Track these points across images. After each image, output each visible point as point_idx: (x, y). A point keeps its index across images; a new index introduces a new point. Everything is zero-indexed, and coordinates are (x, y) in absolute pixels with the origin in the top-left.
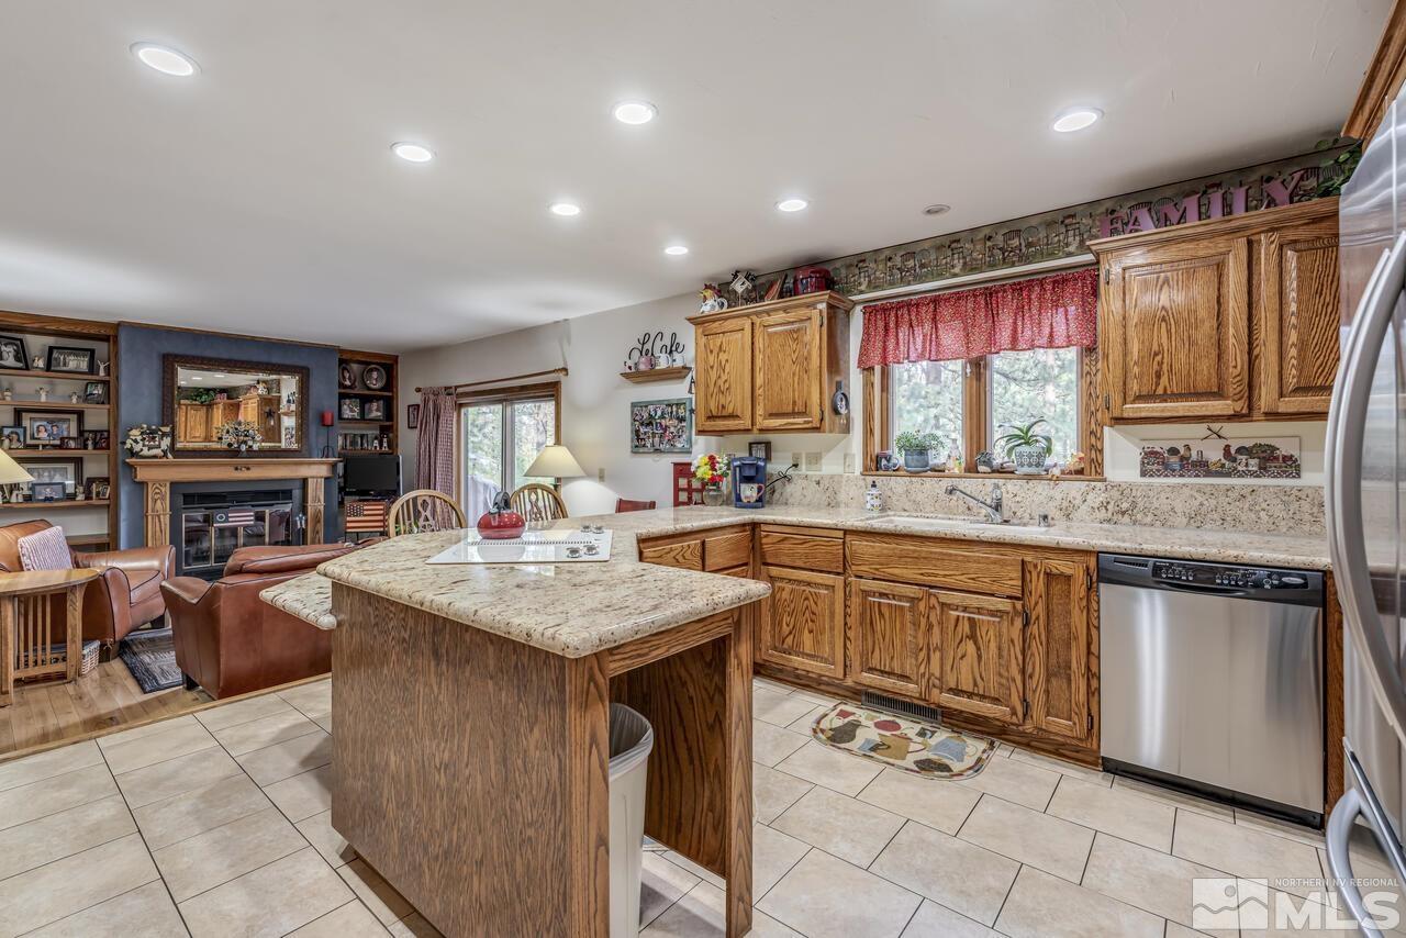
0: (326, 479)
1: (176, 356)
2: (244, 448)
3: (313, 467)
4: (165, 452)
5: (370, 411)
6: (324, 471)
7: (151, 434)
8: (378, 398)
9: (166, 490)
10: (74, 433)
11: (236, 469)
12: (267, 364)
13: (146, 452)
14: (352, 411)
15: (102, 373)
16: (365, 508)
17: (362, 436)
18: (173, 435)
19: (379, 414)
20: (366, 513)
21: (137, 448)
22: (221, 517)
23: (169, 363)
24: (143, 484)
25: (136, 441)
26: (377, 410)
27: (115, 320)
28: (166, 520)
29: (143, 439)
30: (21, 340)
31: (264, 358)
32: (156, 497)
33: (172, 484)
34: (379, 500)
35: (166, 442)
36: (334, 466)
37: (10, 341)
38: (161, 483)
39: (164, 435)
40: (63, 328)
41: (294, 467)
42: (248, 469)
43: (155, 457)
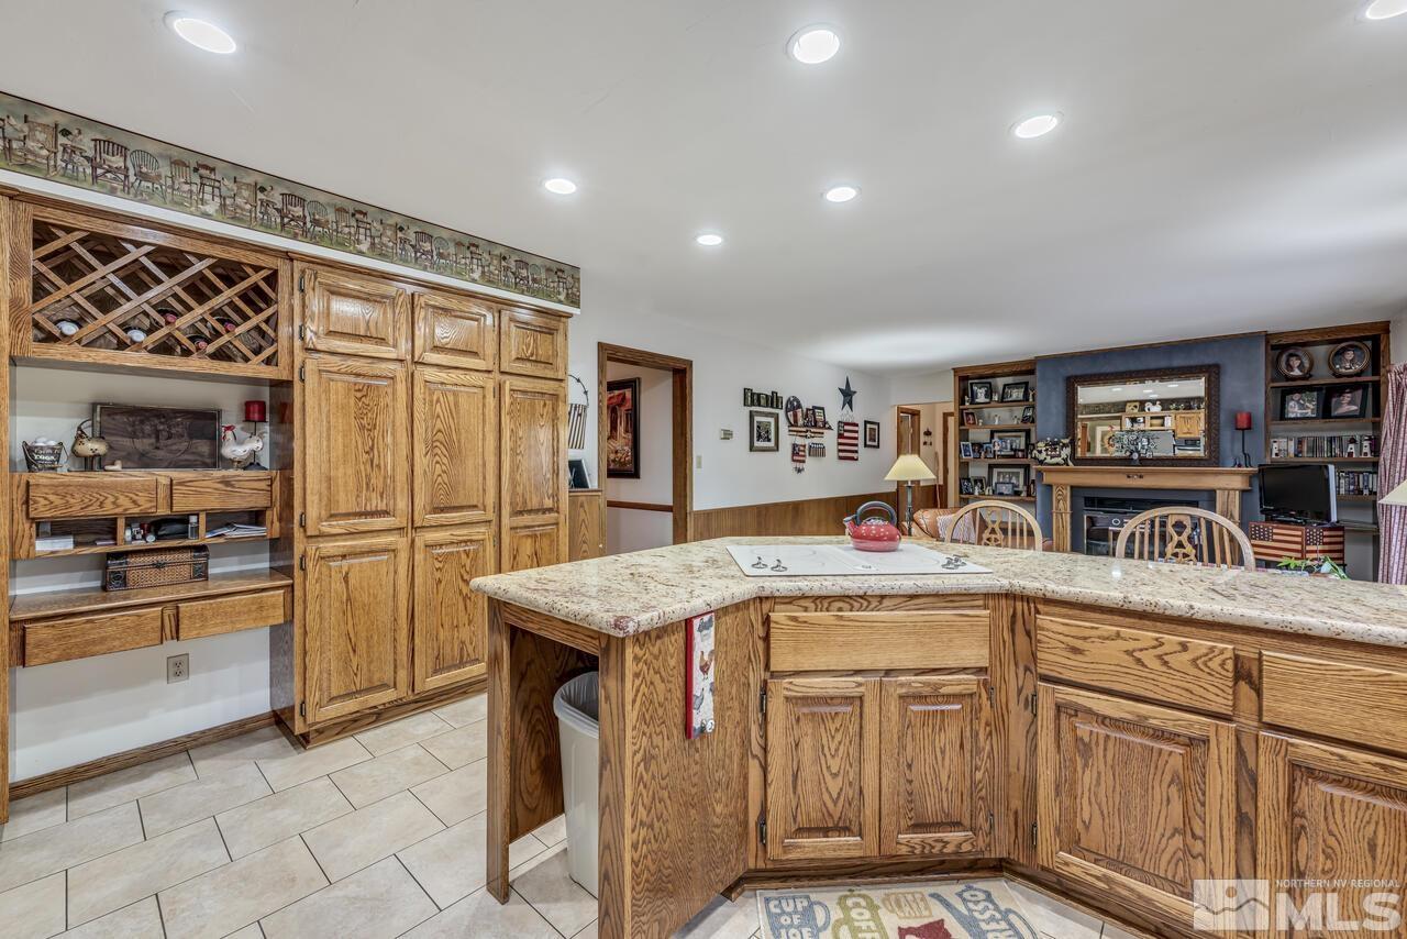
0: (1243, 492)
1: (1076, 377)
2: (1135, 456)
3: (1220, 477)
4: (1066, 460)
5: (1340, 404)
6: (1238, 482)
7: (1053, 445)
8: (1353, 387)
9: (1068, 493)
10: (1023, 447)
11: (1129, 477)
12: (1168, 369)
13: (1048, 460)
14: (1302, 407)
15: (1031, 400)
16: (1275, 531)
17: (1331, 440)
18: (1073, 444)
19: (1354, 408)
20: (1275, 537)
21: (1042, 457)
22: (1117, 522)
23: (1071, 384)
24: (1050, 486)
25: (1040, 452)
26: (1350, 403)
27: (1031, 357)
28: (1068, 518)
29: (1047, 450)
30: (990, 383)
31: (1163, 363)
32: (1059, 497)
33: (1072, 487)
34: (1300, 524)
35: (1066, 452)
36: (1251, 477)
37: (982, 385)
38: (1063, 486)
39: (1065, 445)
40: (1006, 370)
41: (1195, 478)
42: (1141, 477)
43: (1057, 464)
